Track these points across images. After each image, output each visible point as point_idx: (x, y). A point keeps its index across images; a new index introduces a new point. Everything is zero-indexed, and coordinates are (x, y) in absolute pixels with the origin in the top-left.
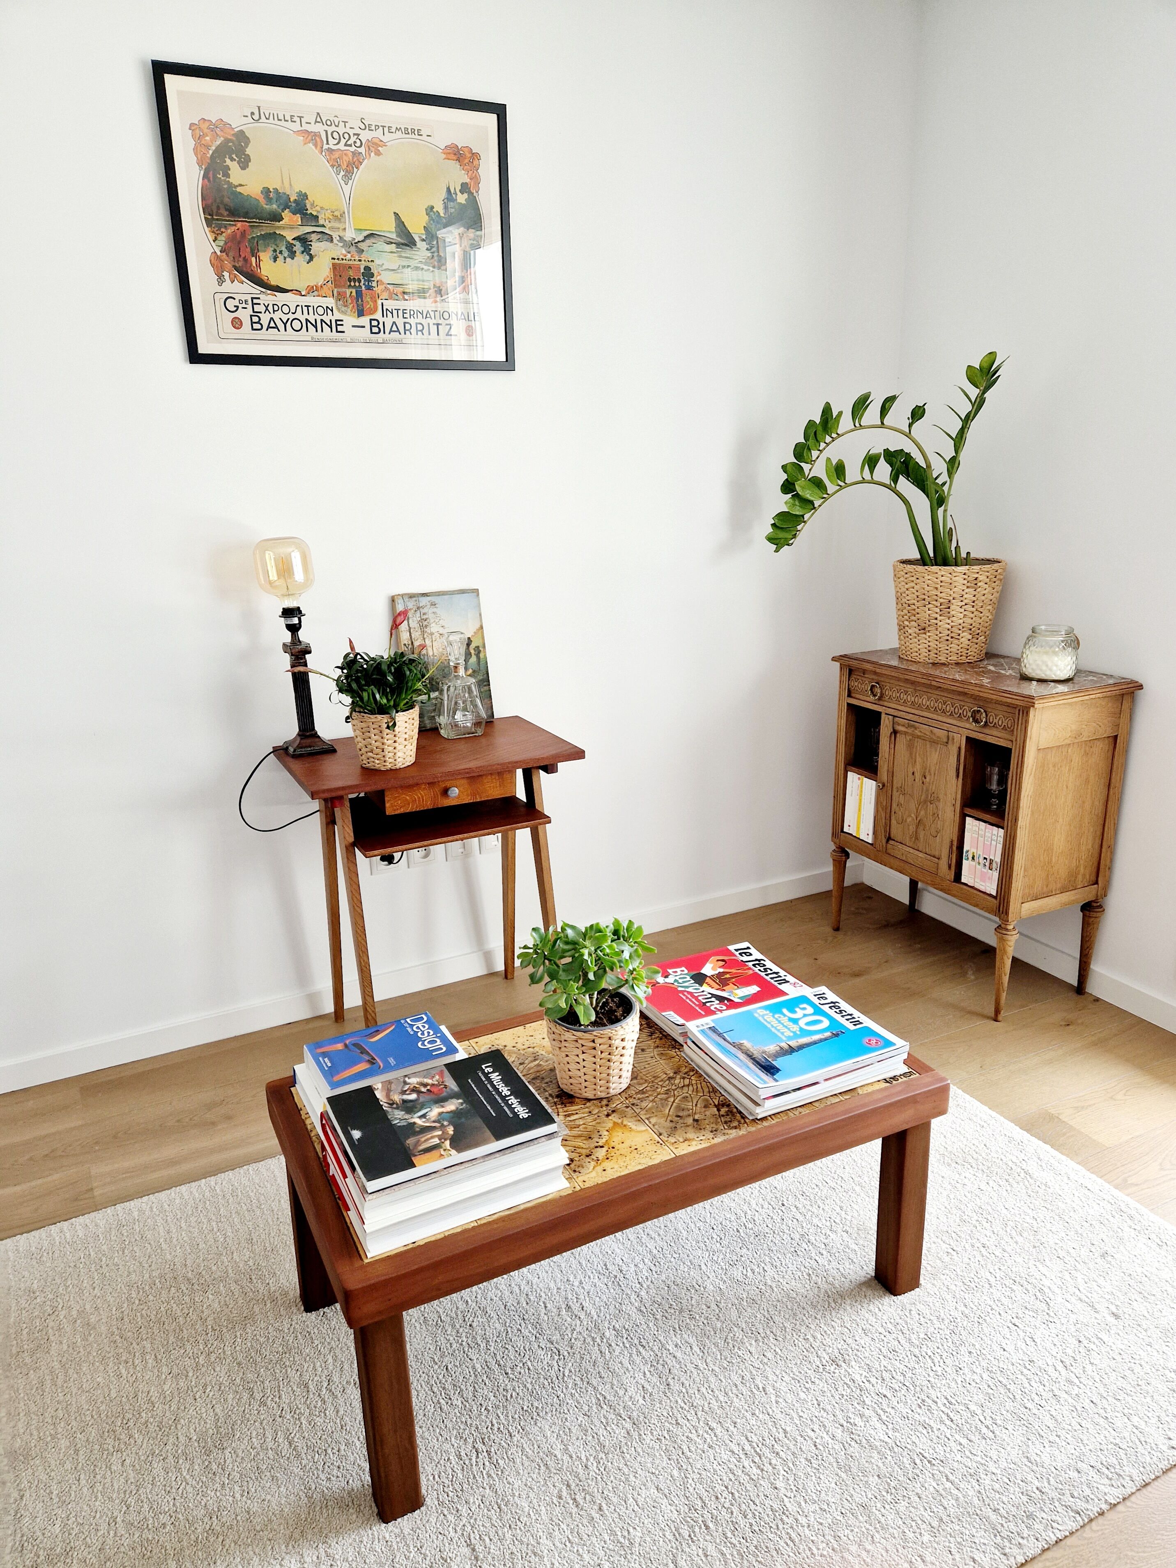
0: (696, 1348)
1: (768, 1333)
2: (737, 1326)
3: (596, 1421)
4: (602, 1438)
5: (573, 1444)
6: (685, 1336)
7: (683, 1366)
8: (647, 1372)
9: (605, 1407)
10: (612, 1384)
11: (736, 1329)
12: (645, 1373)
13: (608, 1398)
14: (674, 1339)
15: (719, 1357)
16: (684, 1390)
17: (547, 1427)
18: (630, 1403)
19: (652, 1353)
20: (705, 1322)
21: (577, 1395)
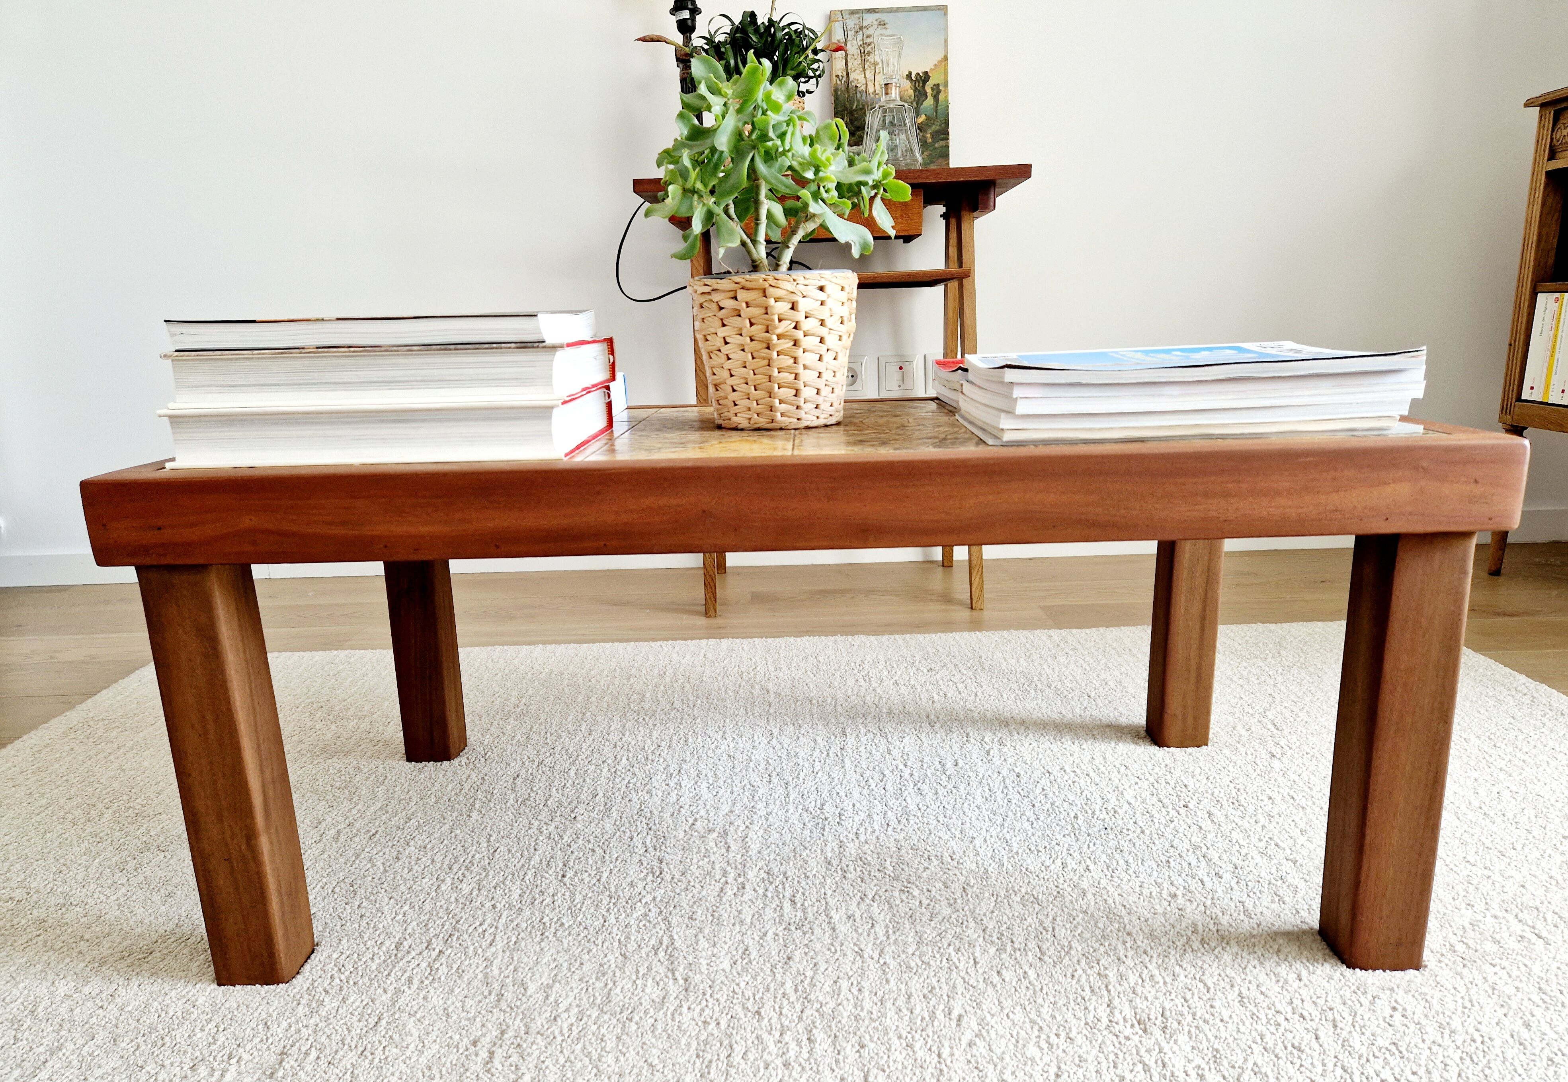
0: (879, 930)
1: (1032, 945)
2: (979, 922)
3: (629, 968)
4: (618, 991)
5: (568, 983)
6: (875, 909)
7: (837, 944)
8: (770, 934)
9: (661, 954)
10: (701, 930)
11: (972, 924)
12: (765, 934)
13: (677, 944)
14: (854, 907)
15: (910, 951)
16: (809, 973)
17: (553, 951)
18: (704, 962)
19: (800, 914)
20: (925, 902)
21: (634, 928)
